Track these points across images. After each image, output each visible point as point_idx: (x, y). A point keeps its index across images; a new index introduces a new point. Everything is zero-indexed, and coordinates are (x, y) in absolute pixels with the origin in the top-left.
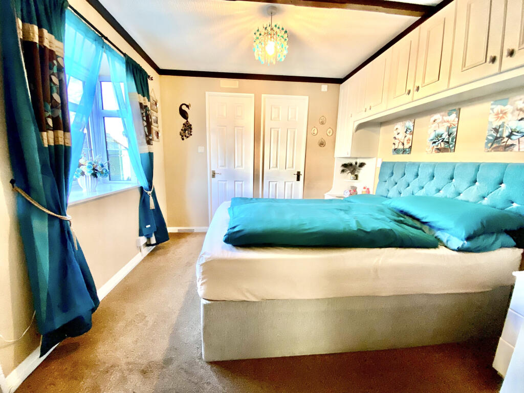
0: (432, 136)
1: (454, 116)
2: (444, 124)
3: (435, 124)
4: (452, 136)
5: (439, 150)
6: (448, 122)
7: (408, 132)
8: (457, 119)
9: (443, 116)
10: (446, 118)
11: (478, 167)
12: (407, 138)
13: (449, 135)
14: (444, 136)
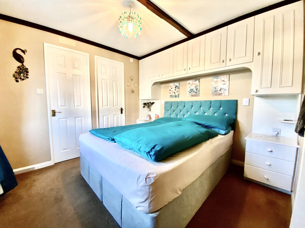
0: (189, 89)
1: (197, 82)
2: (194, 85)
3: (190, 85)
4: (198, 90)
5: (193, 96)
6: (195, 84)
7: (176, 88)
8: (199, 83)
9: (193, 81)
10: (194, 82)
11: (211, 102)
12: (176, 90)
13: (196, 90)
14: (194, 90)
